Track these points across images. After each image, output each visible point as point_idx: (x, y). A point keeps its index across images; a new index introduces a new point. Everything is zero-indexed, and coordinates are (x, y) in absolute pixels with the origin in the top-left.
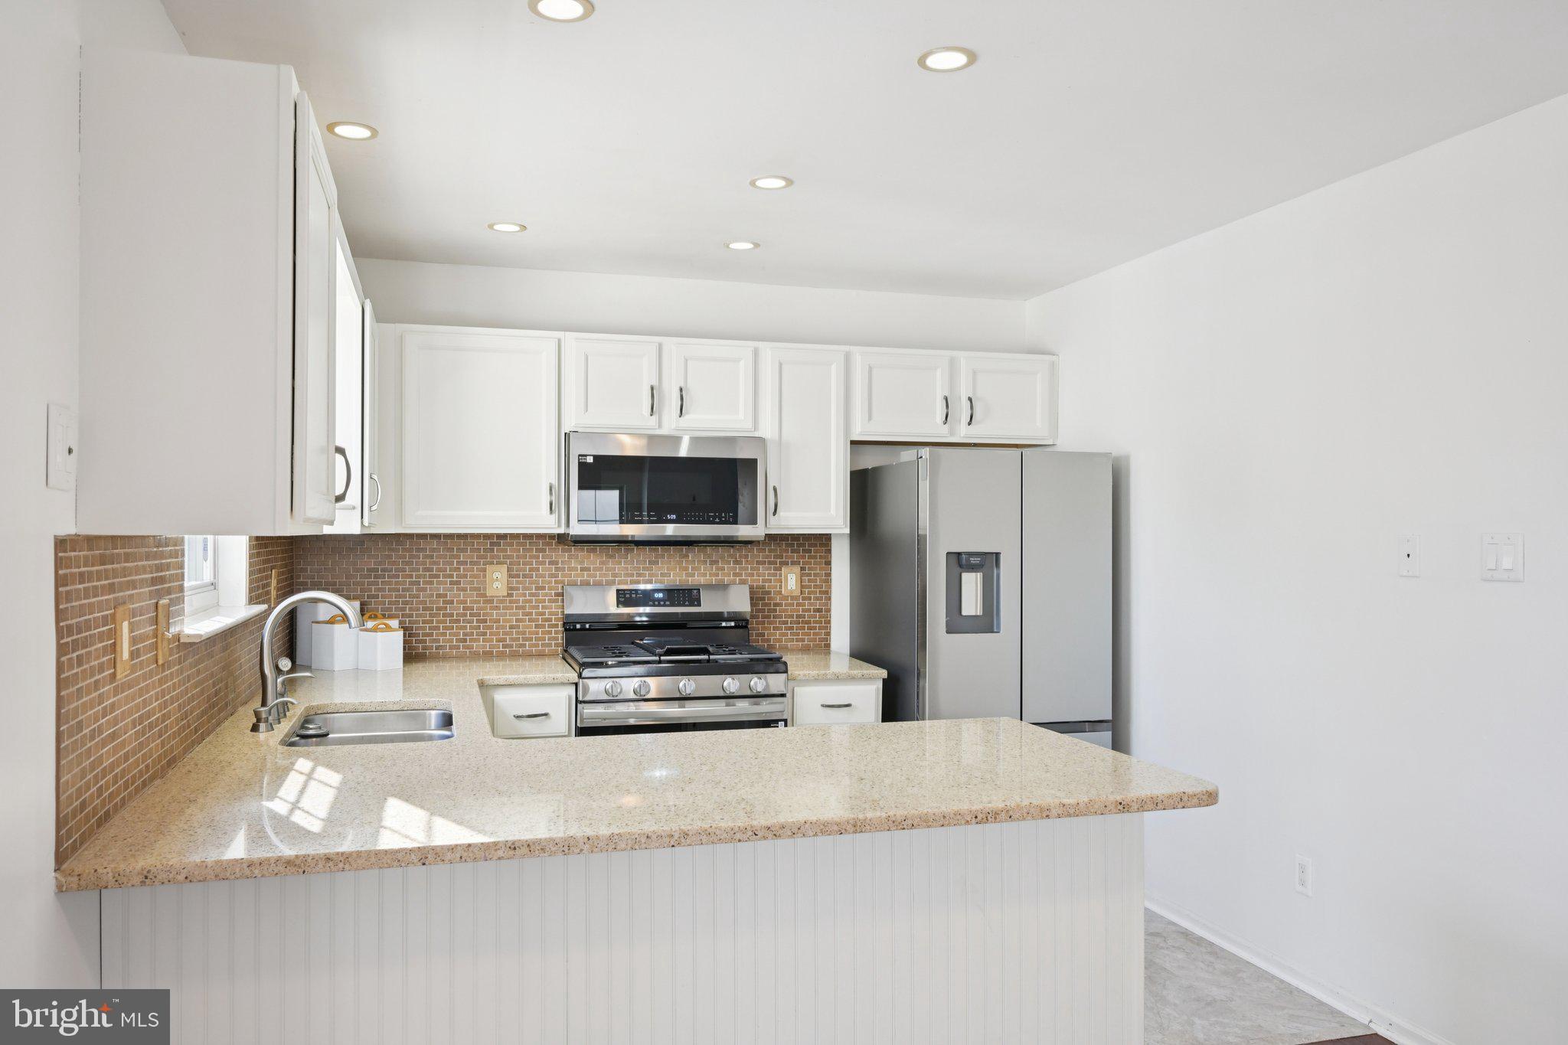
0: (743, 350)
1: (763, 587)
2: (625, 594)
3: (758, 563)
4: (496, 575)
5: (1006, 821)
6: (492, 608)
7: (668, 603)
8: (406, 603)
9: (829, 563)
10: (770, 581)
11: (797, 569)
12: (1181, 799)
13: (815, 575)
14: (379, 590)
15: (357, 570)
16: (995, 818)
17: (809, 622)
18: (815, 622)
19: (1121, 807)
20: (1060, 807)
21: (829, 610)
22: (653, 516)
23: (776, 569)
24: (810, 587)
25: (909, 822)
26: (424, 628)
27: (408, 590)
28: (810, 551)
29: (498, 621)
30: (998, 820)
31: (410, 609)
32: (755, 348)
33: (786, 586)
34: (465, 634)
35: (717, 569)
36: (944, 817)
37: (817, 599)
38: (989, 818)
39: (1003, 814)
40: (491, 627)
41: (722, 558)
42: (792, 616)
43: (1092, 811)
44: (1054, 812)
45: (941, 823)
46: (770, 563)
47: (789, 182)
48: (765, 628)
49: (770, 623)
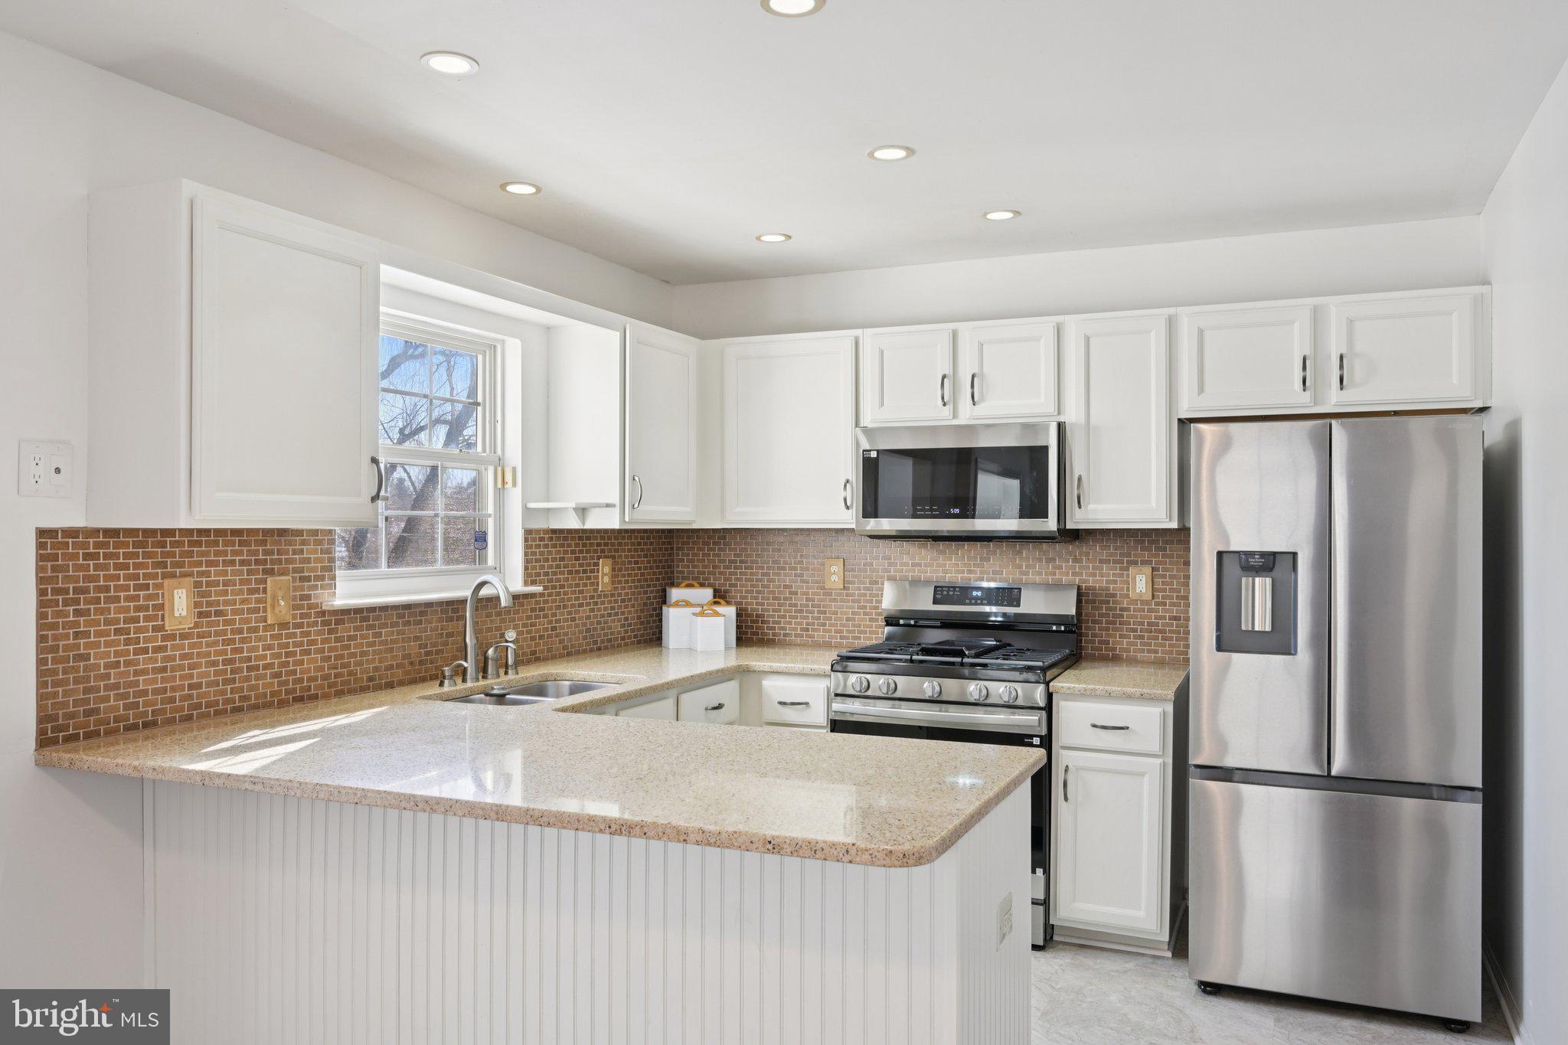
0: (1045, 326)
1: (1107, 589)
2: (942, 591)
3: (1101, 561)
4: (834, 569)
5: (640, 837)
6: (831, 601)
7: (985, 602)
8: (758, 592)
9: (1187, 563)
10: (1115, 582)
11: (1148, 570)
12: (847, 851)
13: (1171, 577)
14: (737, 579)
15: (720, 561)
16: (630, 833)
17: (1163, 632)
18: (1171, 632)
19: (770, 847)
20: (698, 833)
21: (1187, 619)
22: (935, 510)
23: (1121, 569)
24: (1165, 590)
25: (545, 819)
26: (773, 616)
27: (761, 580)
28: (1165, 549)
29: (836, 613)
30: (632, 834)
31: (763, 598)
32: (1057, 324)
33: (1134, 588)
34: (808, 624)
35: (1054, 568)
36: (579, 821)
37: (1173, 604)
38: (623, 830)
39: (637, 829)
40: (830, 619)
41: (1060, 557)
42: (1142, 624)
43: (735, 844)
44: (692, 837)
45: (576, 826)
46: (1115, 562)
47: (910, 151)
48: (1108, 635)
49: (1116, 630)
